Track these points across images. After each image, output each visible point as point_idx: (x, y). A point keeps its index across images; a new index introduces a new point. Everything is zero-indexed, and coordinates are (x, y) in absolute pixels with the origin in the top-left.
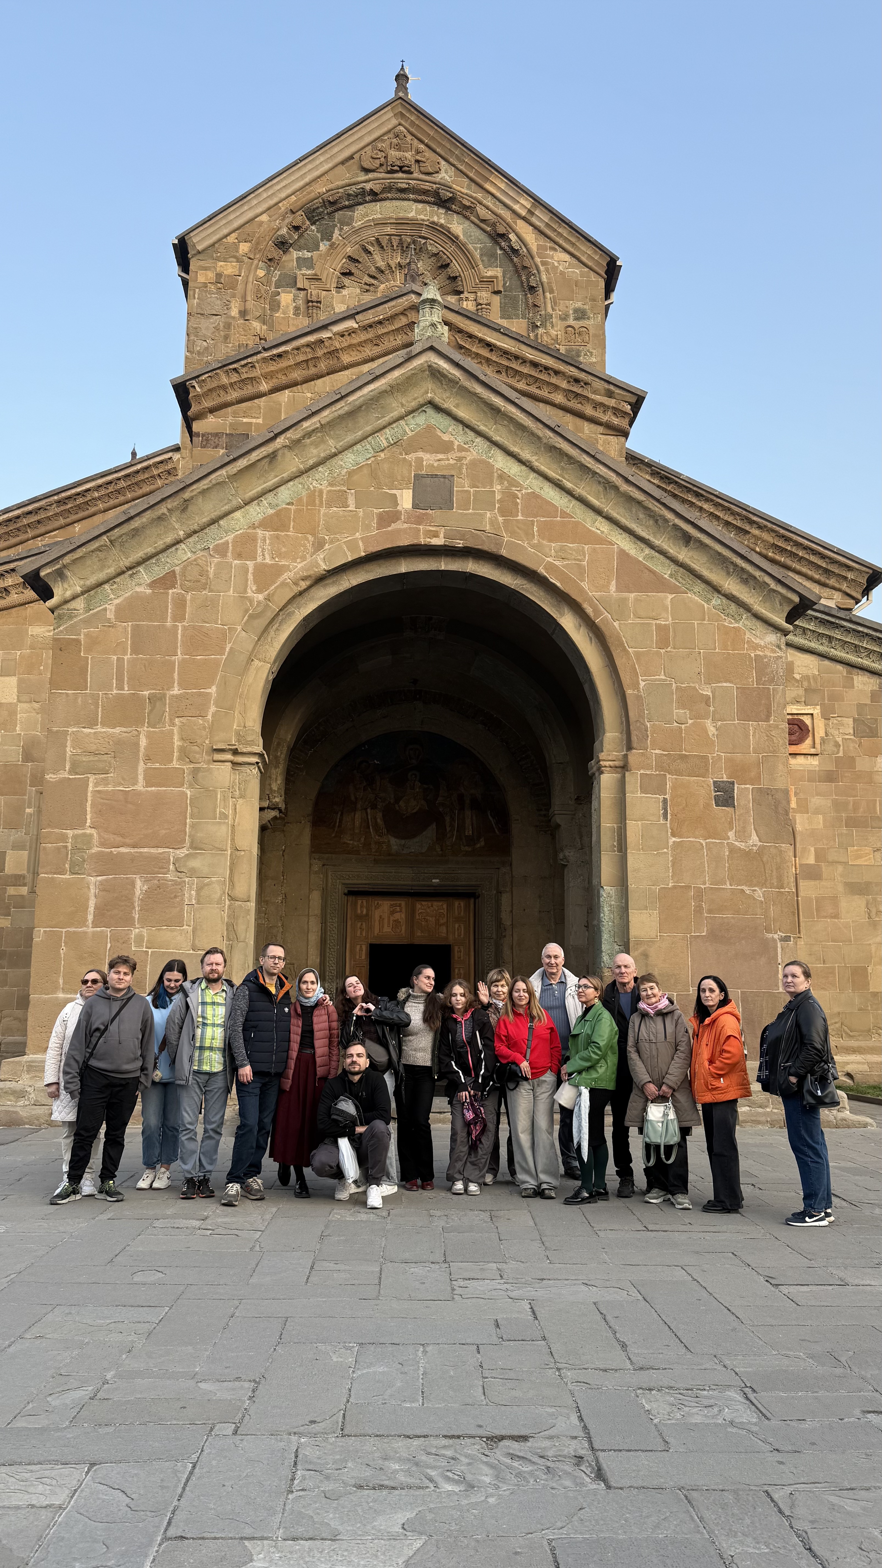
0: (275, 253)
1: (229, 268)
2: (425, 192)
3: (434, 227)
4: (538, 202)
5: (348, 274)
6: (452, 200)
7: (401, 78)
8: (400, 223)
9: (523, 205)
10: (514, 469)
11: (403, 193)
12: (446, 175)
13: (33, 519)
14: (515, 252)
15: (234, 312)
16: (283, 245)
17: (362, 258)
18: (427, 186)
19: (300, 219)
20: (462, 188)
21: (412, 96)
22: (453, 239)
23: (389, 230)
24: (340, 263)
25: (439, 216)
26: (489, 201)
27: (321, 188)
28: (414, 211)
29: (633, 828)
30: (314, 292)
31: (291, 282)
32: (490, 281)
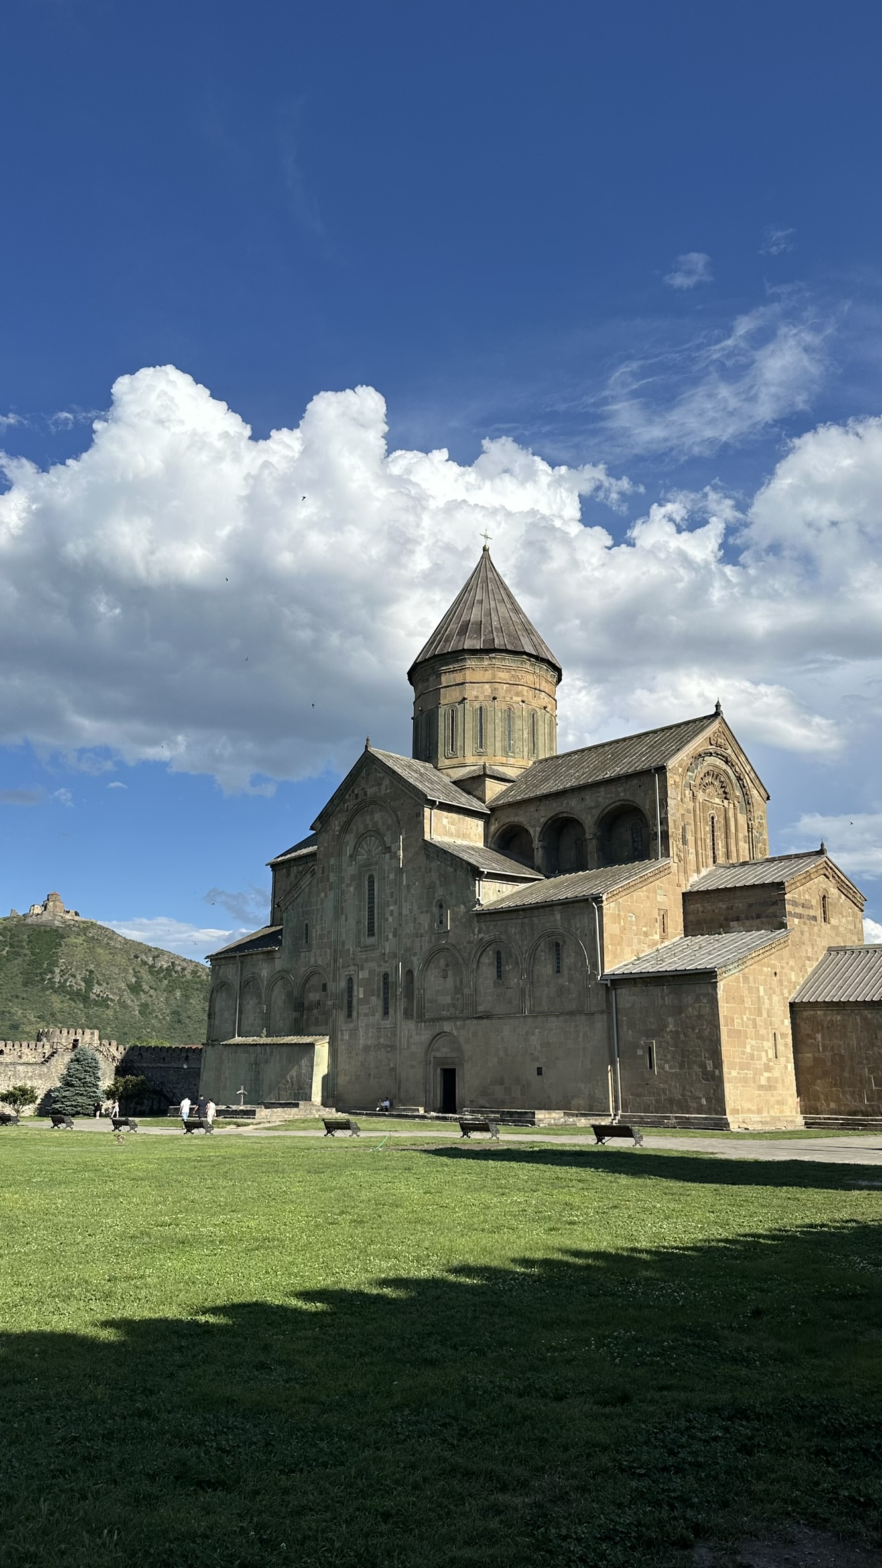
0: (686, 773)
1: (677, 778)
2: (723, 756)
3: (725, 771)
4: (751, 767)
6: (729, 761)
7: (718, 702)
9: (748, 768)
12: (729, 751)
13: (633, 883)
14: (744, 787)
15: (679, 799)
18: (725, 754)
20: (733, 757)
21: (721, 710)
23: (711, 768)
26: (740, 764)
28: (718, 763)
31: (689, 786)
32: (738, 797)
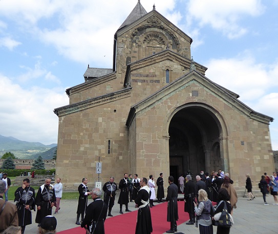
0: (132, 37)
1: (124, 39)
2: (159, 27)
3: (160, 33)
4: (178, 29)
5: (145, 41)
6: (164, 28)
7: (154, 6)
8: (154, 32)
9: (176, 30)
10: (207, 90)
11: (155, 27)
12: (162, 24)
14: (174, 37)
15: (125, 47)
16: (134, 35)
17: (147, 37)
19: (137, 31)
20: (165, 26)
21: (156, 10)
22: (164, 35)
23: (152, 33)
24: (144, 39)
25: (161, 31)
26: (170, 29)
27: (140, 25)
28: (156, 30)
29: (229, 149)
30: (139, 44)
31: (135, 42)
32: (170, 42)
